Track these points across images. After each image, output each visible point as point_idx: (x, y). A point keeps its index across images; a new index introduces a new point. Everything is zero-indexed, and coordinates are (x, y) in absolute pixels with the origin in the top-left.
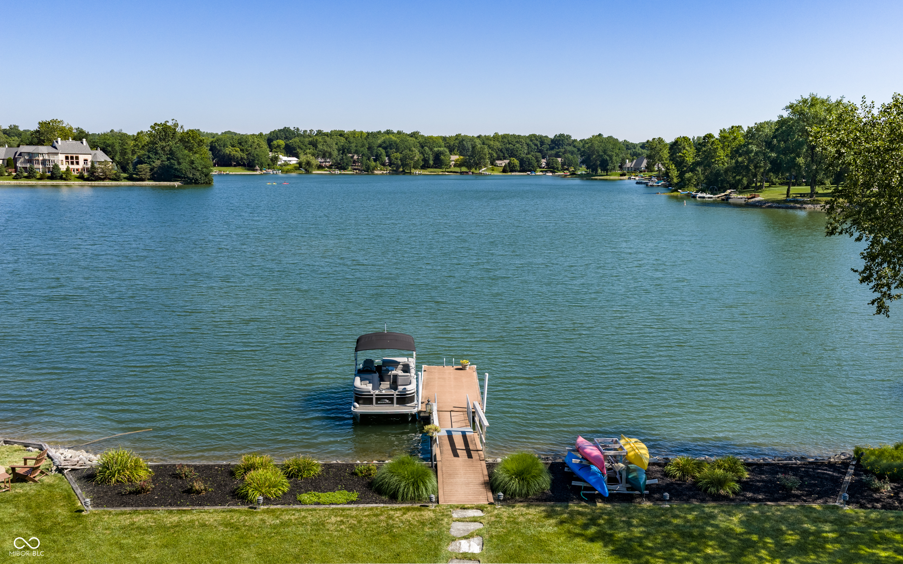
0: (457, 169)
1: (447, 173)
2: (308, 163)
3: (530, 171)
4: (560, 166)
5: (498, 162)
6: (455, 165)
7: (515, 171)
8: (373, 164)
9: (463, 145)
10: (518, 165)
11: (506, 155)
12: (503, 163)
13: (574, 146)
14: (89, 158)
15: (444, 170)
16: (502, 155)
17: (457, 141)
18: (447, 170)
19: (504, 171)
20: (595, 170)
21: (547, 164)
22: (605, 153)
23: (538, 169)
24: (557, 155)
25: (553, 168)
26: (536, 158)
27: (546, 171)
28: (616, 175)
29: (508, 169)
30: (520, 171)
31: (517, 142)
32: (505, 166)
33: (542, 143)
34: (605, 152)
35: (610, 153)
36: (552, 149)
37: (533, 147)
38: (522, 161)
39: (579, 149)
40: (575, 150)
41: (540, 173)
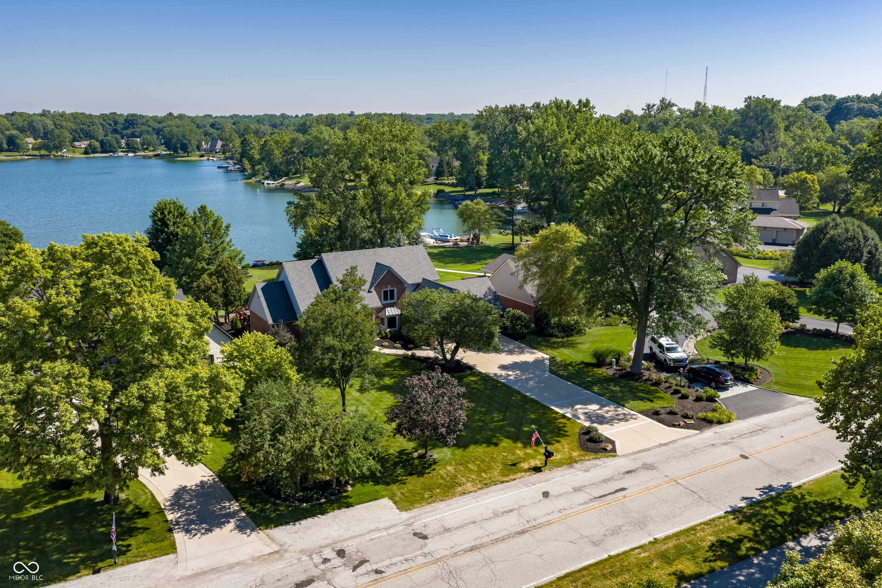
0: (36, 153)
1: (26, 157)
3: (112, 152)
4: (140, 147)
5: (77, 144)
6: (33, 149)
7: (97, 152)
9: (34, 126)
10: (99, 146)
11: (82, 136)
12: (84, 144)
13: (149, 126)
15: (22, 154)
16: (77, 135)
17: (26, 123)
18: (25, 154)
19: (86, 153)
20: (176, 151)
21: (126, 144)
22: (184, 138)
23: (120, 150)
24: (134, 135)
25: (134, 148)
26: (116, 140)
27: (128, 152)
28: (195, 156)
29: (90, 151)
30: (102, 152)
31: (90, 122)
32: (86, 148)
33: (116, 123)
34: (184, 136)
35: (188, 138)
36: (126, 128)
37: (108, 126)
38: (102, 143)
39: (154, 129)
40: (150, 129)
41: (121, 154)
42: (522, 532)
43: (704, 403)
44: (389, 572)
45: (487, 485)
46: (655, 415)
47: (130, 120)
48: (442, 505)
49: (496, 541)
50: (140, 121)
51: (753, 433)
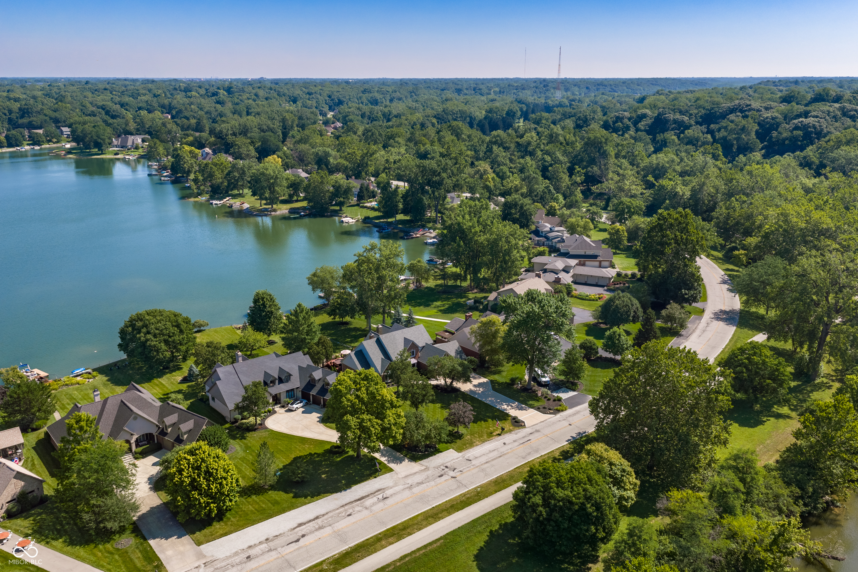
3: (18, 146)
4: (44, 139)
7: (4, 147)
10: (5, 141)
13: (46, 116)
21: (30, 137)
22: (98, 137)
23: (25, 143)
24: (33, 126)
25: (39, 141)
26: (21, 133)
27: (33, 144)
28: (110, 153)
30: (8, 147)
33: (10, 112)
36: (22, 117)
38: (7, 137)
39: (51, 118)
41: (27, 148)
42: (500, 456)
43: (557, 402)
44: (464, 471)
45: (484, 442)
46: (538, 409)
47: (24, 109)
48: (471, 450)
49: (493, 460)
51: (574, 414)
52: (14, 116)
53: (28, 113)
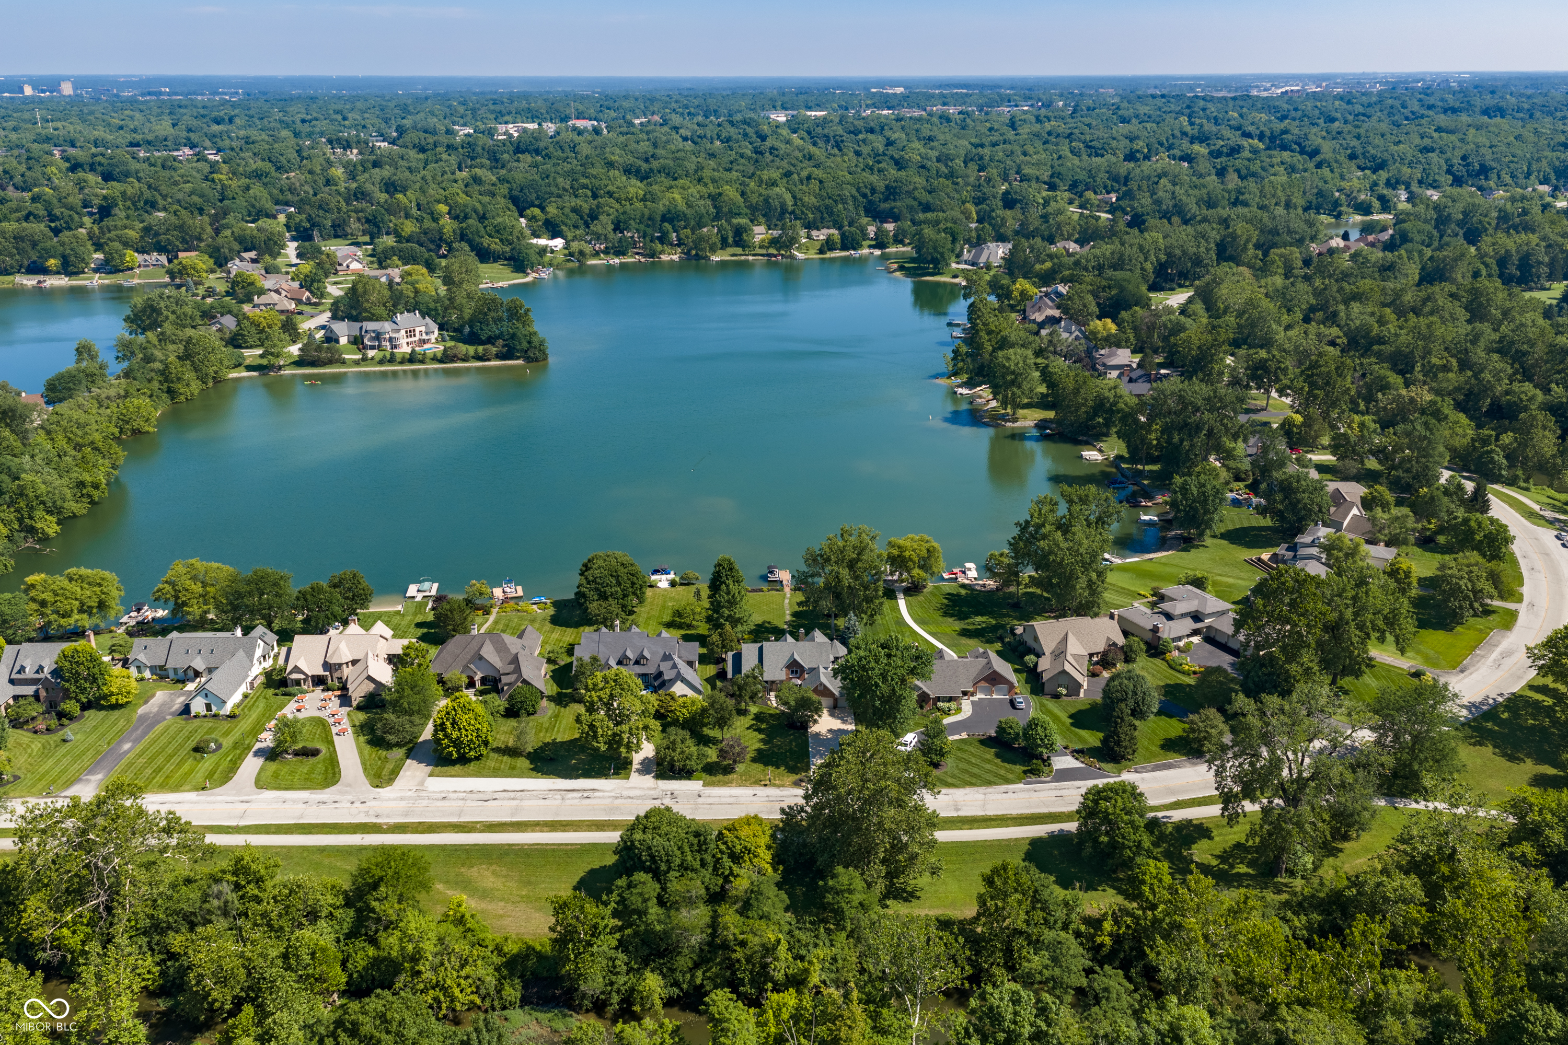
0: (764, 251)
2: (581, 253)
3: (854, 248)
4: (890, 241)
5: (814, 233)
6: (761, 246)
7: (834, 250)
8: (659, 247)
10: (840, 238)
11: (824, 218)
12: (821, 235)
13: (915, 199)
14: (423, 329)
15: (747, 251)
16: (819, 217)
19: (821, 252)
21: (876, 233)
22: (935, 250)
23: (865, 244)
25: (884, 241)
27: (874, 247)
29: (827, 246)
30: (840, 249)
32: (823, 242)
33: (873, 191)
35: (941, 250)
36: (886, 200)
38: (843, 236)
39: (920, 204)
40: (915, 203)
41: (866, 251)
42: (730, 804)
44: (680, 803)
45: (741, 786)
48: (717, 788)
49: (719, 804)
50: (905, 188)
52: (876, 197)
53: (894, 194)
